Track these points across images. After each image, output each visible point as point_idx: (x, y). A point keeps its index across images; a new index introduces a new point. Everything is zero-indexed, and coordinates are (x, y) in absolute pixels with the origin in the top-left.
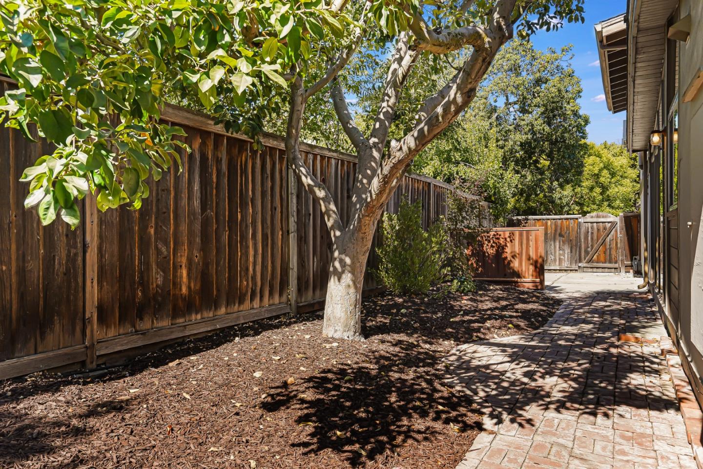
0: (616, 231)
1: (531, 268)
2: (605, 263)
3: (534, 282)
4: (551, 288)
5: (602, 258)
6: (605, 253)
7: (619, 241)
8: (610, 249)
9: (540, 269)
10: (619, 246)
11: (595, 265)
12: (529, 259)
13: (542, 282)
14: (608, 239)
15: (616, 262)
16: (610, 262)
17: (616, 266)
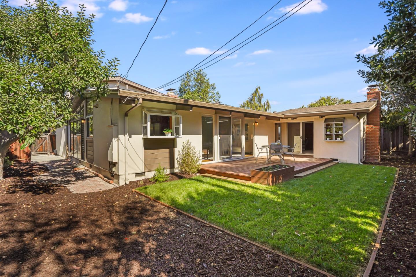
0: (47, 140)
1: (25, 155)
2: (42, 151)
3: (26, 160)
4: (32, 161)
5: (41, 150)
6: (42, 148)
7: (48, 144)
8: (44, 147)
9: (29, 155)
10: (48, 145)
11: (38, 153)
12: (24, 152)
13: (30, 160)
14: (44, 143)
15: (47, 151)
16: (44, 151)
17: (47, 152)
